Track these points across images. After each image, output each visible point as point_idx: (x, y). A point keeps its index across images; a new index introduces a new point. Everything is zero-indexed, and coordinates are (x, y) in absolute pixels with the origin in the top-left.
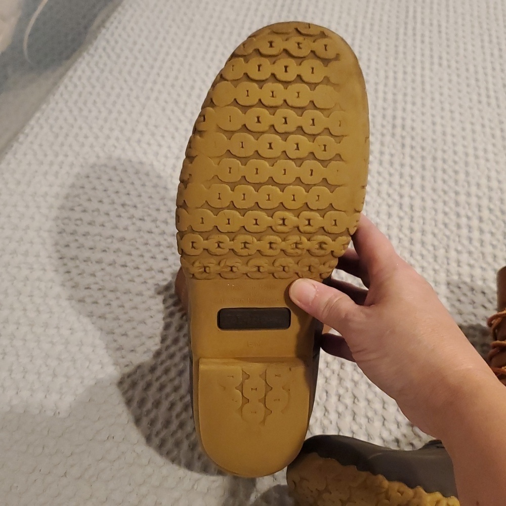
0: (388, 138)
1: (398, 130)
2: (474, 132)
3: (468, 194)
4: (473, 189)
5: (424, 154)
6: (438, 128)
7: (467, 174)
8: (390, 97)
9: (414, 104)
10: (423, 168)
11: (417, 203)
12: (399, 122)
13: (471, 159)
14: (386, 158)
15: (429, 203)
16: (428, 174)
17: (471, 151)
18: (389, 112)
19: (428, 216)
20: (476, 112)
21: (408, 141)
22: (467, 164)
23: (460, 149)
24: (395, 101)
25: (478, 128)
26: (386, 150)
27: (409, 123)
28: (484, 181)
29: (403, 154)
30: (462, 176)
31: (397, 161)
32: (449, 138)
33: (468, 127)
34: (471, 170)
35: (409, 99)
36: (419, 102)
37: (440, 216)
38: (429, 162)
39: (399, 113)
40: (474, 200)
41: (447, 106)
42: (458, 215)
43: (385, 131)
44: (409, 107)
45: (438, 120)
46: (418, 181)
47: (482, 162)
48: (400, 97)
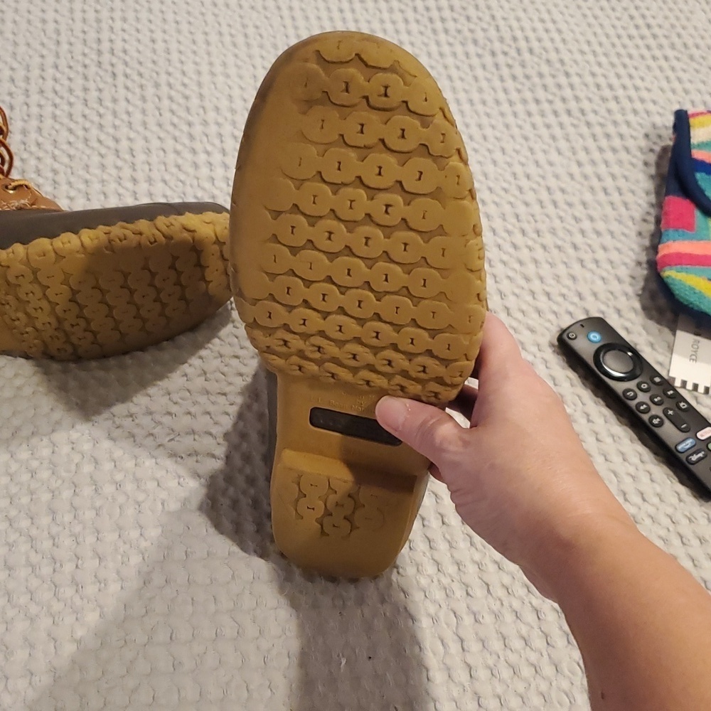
0: (93, 69)
1: (106, 57)
2: (208, 43)
3: (205, 123)
4: (211, 115)
5: (144, 82)
6: (160, 46)
7: (201, 96)
8: (91, 15)
9: (124, 20)
10: (144, 99)
11: (139, 145)
12: (106, 46)
13: (206, 78)
14: (94, 94)
15: (155, 143)
16: (150, 106)
17: (205, 68)
18: (92, 35)
19: (154, 159)
20: (210, 18)
21: (120, 68)
22: (199, 84)
23: (190, 68)
24: (98, 21)
25: (213, 38)
26: (91, 85)
27: (119, 45)
28: (224, 104)
29: (115, 86)
30: (195, 102)
31: (106, 96)
32: (175, 56)
33: (200, 38)
34: (205, 91)
35: (117, 15)
36: (131, 16)
37: (171, 157)
38: (150, 91)
39: (105, 35)
40: (213, 129)
41: (170, 16)
42: (194, 151)
43: (87, 62)
44: (118, 25)
45: (159, 36)
46: (138, 117)
47: (220, 79)
48: (105, 14)
